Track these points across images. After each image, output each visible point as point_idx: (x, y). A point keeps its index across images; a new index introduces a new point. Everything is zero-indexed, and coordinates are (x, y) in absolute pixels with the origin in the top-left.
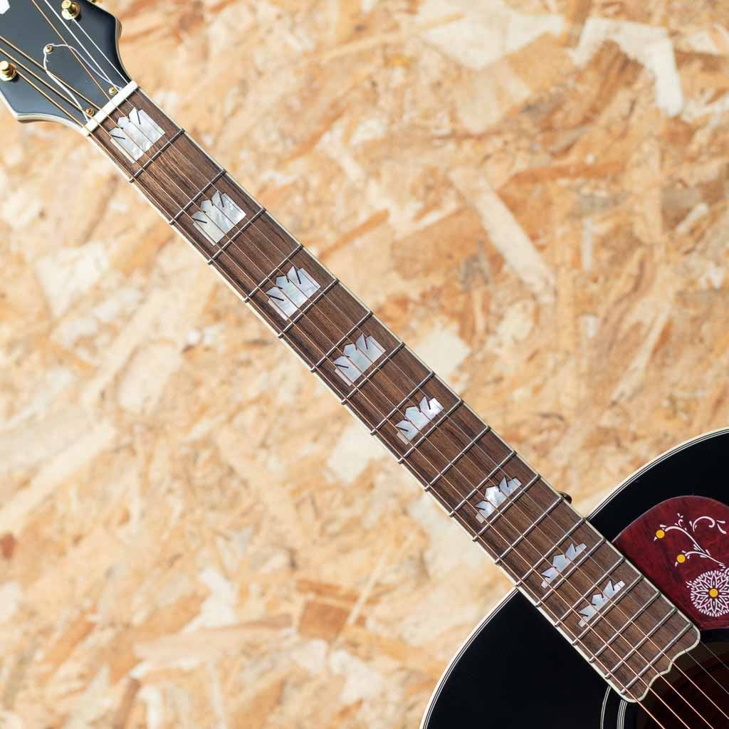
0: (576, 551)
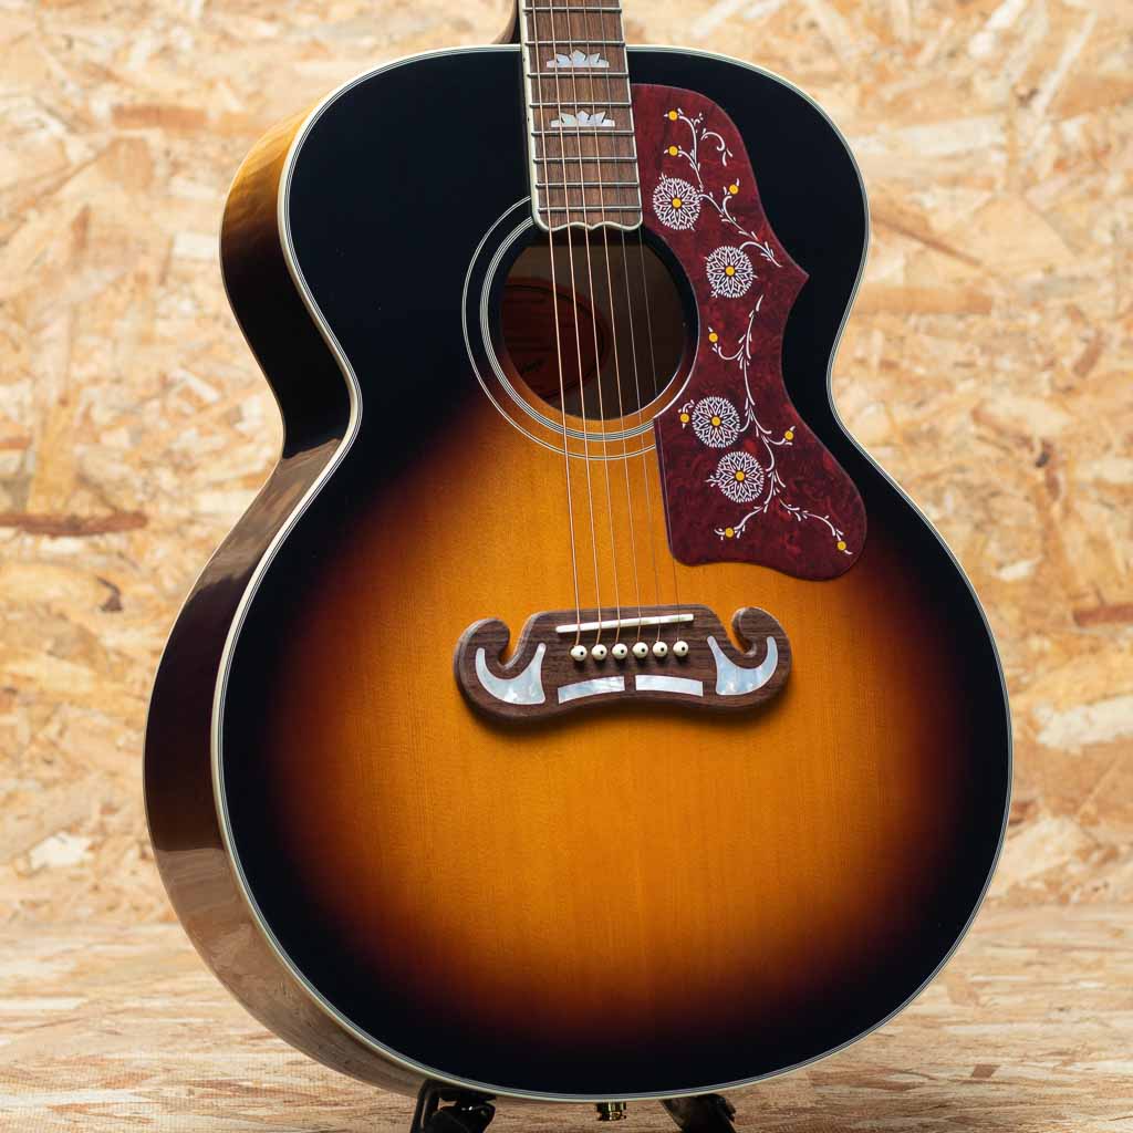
0: (597, 62)
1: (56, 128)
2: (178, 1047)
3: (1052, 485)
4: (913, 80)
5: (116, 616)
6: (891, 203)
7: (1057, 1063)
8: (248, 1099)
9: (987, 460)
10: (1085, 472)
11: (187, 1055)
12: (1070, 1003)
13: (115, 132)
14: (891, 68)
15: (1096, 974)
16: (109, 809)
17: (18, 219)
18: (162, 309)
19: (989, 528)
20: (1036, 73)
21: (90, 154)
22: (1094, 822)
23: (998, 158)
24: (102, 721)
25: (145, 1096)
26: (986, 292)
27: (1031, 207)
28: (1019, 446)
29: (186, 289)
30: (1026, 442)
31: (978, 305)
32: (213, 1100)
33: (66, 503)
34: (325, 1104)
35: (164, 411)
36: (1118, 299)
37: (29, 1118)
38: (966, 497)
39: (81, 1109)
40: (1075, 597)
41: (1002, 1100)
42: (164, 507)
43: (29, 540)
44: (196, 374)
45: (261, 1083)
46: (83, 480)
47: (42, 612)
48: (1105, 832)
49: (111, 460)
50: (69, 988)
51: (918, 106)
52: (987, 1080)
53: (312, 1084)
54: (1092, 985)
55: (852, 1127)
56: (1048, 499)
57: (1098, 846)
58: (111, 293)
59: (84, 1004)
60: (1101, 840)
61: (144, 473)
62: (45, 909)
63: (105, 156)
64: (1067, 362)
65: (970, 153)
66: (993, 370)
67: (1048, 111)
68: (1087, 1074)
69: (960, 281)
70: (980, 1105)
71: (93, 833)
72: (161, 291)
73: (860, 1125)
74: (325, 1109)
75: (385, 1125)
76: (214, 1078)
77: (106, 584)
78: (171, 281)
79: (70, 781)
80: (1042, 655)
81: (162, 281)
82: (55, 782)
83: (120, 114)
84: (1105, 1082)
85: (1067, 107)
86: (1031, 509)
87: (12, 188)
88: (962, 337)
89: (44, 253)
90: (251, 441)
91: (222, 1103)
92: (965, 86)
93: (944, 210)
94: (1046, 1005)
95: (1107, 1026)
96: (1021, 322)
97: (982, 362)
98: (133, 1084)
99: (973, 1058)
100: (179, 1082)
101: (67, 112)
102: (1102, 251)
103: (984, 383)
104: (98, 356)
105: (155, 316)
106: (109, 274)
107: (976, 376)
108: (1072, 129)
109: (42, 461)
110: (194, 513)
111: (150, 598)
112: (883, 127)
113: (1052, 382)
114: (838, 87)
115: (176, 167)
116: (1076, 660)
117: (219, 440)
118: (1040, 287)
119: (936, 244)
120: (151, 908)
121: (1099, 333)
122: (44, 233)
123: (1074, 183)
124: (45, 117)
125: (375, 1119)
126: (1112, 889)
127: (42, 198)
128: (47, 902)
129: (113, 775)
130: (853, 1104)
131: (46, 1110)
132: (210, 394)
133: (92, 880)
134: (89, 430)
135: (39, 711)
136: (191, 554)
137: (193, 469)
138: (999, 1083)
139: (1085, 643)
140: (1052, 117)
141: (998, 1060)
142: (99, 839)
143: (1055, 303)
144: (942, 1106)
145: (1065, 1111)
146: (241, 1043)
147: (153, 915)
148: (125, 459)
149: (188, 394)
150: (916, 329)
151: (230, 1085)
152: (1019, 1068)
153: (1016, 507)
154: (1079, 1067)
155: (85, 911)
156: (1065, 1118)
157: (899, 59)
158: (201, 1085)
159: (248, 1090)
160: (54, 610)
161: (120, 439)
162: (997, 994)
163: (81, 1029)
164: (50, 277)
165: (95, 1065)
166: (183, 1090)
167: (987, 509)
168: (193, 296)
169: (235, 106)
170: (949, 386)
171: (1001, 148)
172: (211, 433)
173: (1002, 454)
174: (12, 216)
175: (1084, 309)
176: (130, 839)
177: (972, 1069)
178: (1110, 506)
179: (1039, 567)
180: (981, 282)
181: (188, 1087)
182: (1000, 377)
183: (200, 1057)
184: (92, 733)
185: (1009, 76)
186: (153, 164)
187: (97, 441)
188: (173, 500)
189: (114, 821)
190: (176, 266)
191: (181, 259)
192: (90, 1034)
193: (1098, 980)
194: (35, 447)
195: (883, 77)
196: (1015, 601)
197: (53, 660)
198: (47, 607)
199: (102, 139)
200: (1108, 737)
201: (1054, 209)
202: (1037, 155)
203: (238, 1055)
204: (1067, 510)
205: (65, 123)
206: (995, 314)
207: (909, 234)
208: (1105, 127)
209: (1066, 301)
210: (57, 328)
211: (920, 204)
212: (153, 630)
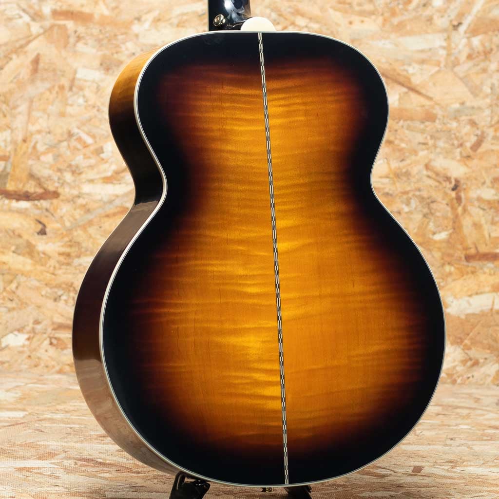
1: (27, 18)
2: (69, 440)
3: (459, 199)
4: (406, 16)
5: (44, 237)
6: (394, 70)
7: (449, 467)
8: (101, 468)
9: (431, 186)
10: (473, 194)
11: (73, 444)
12: (455, 436)
13: (52, 21)
14: (397, 10)
15: (467, 421)
16: (37, 322)
17: (8, 58)
18: (70, 102)
19: (430, 216)
20: (461, 15)
21: (41, 31)
22: (469, 349)
23: (443, 52)
24: (35, 283)
25: (56, 465)
26: (434, 112)
27: (455, 74)
28: (445, 181)
29: (81, 93)
30: (448, 179)
31: (430, 117)
32: (86, 468)
33: (24, 186)
34: (134, 472)
35: (69, 146)
36: (492, 118)
37: (7, 474)
38: (420, 202)
39: (29, 470)
40: (466, 249)
41: (425, 485)
42: (67, 190)
43: (7, 201)
44: (83, 131)
45: (106, 460)
46: (32, 176)
47: (12, 234)
48: (474, 353)
49: (44, 167)
50: (19, 406)
51: (408, 28)
52: (419, 474)
53: (128, 462)
54: (465, 427)
55: (361, 495)
56: (456, 205)
57: (471, 359)
58: (48, 93)
59: (26, 415)
60: (472, 356)
61: (59, 174)
62: (6, 365)
63: (48, 32)
64: (468, 145)
65: (430, 49)
66: (435, 146)
67: (466, 32)
68: (462, 474)
69: (423, 106)
70: (416, 487)
71: (29, 332)
72: (70, 94)
73: (364, 495)
74: (134, 475)
75: (160, 484)
76: (86, 457)
77: (40, 222)
78: (74, 89)
79: (20, 309)
80: (450, 274)
81: (71, 89)
82: (14, 309)
83: (55, 13)
84: (470, 478)
85: (474, 31)
86: (449, 209)
87: (6, 44)
88: (422, 132)
89: (19, 74)
90: (107, 162)
91: (90, 470)
92: (430, 20)
93: (417, 74)
94: (445, 437)
95: (471, 449)
96: (449, 126)
97: (431, 142)
98: (51, 458)
99: (412, 462)
100: (70, 458)
101: (31, 11)
102: (487, 96)
103: (431, 152)
104: (41, 120)
105: (67, 105)
106: (47, 85)
107: (428, 149)
108: (476, 41)
109: (14, 167)
110: (80, 193)
111: (59, 229)
112: (393, 36)
113: (461, 153)
114: (373, 17)
115: (79, 38)
116: (465, 277)
117: (92, 161)
118: (458, 111)
119: (413, 89)
120: (53, 367)
121: (483, 133)
122: (19, 65)
123: (475, 65)
124: (22, 13)
125: (156, 481)
126: (475, 378)
127: (19, 49)
128: (8, 362)
129: (39, 307)
130: (361, 483)
131: (14, 470)
132: (89, 141)
133: (28, 353)
134: (36, 154)
135: (8, 277)
136: (78, 211)
137: (80, 174)
138: (424, 476)
139: (469, 269)
140: (468, 35)
141: (423, 464)
142: (32, 335)
143: (464, 118)
144: (399, 486)
145: (452, 491)
146: (96, 439)
147: (54, 370)
148: (51, 167)
149: (79, 139)
150: (402, 127)
151: (93, 461)
152: (433, 469)
153: (442, 208)
154: (458, 469)
155: (24, 367)
156: (451, 495)
157: (401, 6)
158: (80, 460)
159: (100, 463)
160: (16, 233)
161: (49, 158)
162: (424, 429)
163: (26, 428)
164: (21, 85)
165: (34, 447)
166: (72, 462)
167: (429, 208)
168: (84, 96)
169: (106, 12)
170: (415, 152)
171: (444, 48)
172: (89, 158)
173: (437, 184)
174: (5, 57)
175: (477, 122)
176: (45, 336)
177: (412, 468)
178: (484, 209)
179: (451, 235)
180: (433, 107)
181: (75, 461)
182: (438, 150)
183: (78, 445)
184: (30, 288)
185: (449, 16)
186: (68, 37)
187: (38, 158)
188: (72, 187)
189: (39, 327)
190: (77, 83)
191: (80, 80)
192: (30, 431)
193: (468, 424)
194: (11, 160)
195: (393, 14)
196: (439, 249)
197: (15, 255)
198: (13, 232)
199: (47, 24)
200: (477, 311)
201: (466, 76)
202: (460, 52)
203: (95, 445)
204: (465, 210)
205: (31, 16)
206: (437, 121)
207: (402, 84)
208: (491, 41)
209: (469, 118)
210: (23, 108)
211: (407, 71)
212: (60, 244)
